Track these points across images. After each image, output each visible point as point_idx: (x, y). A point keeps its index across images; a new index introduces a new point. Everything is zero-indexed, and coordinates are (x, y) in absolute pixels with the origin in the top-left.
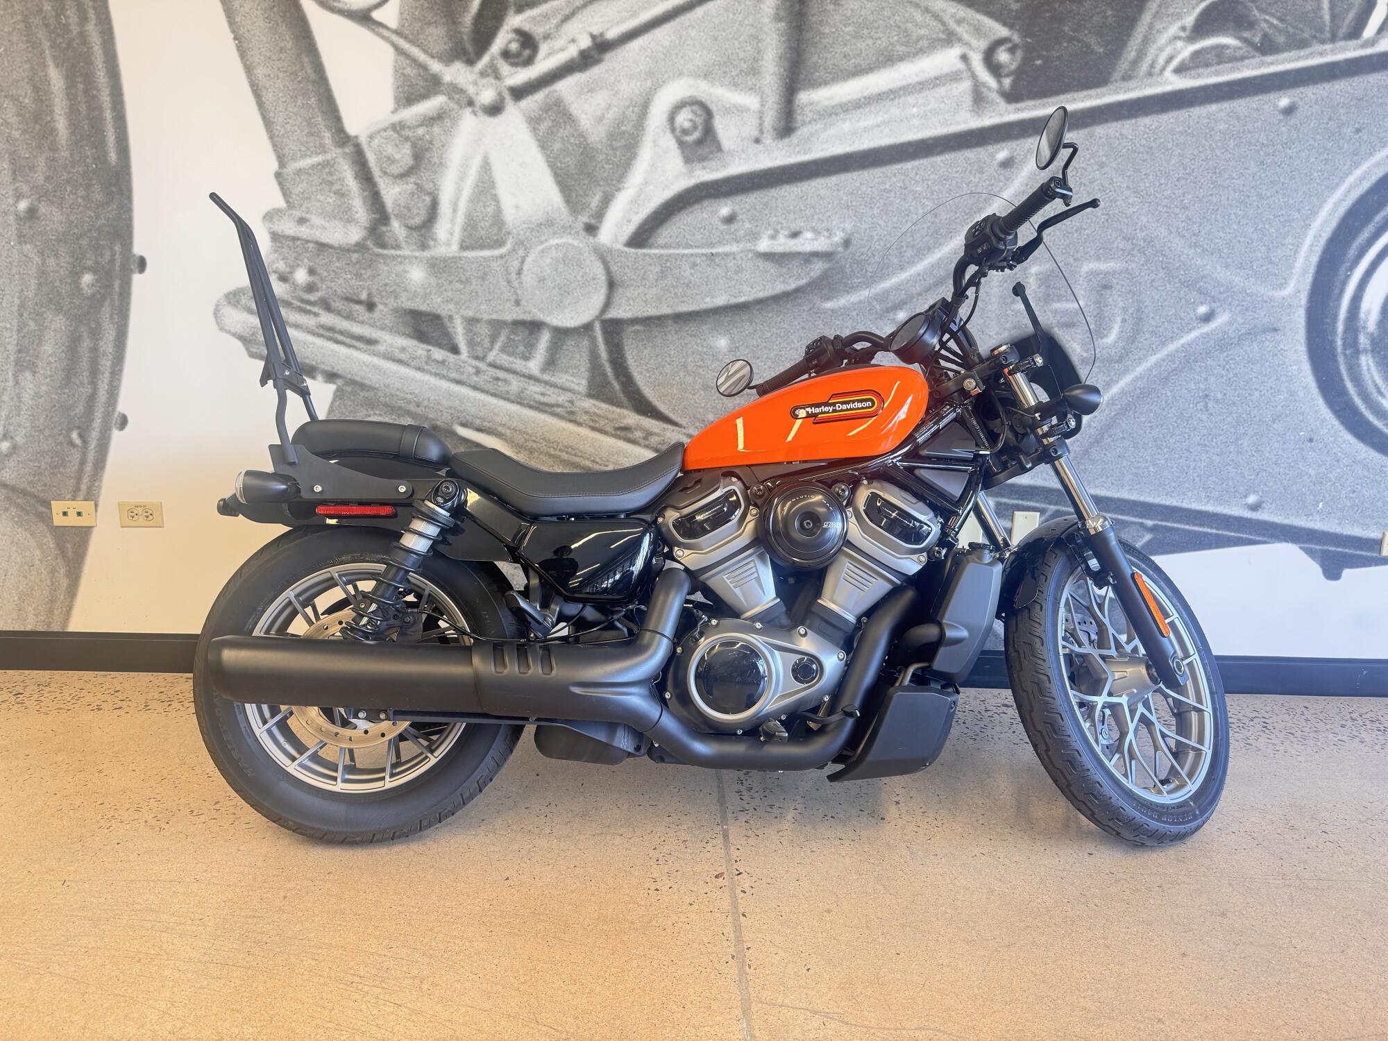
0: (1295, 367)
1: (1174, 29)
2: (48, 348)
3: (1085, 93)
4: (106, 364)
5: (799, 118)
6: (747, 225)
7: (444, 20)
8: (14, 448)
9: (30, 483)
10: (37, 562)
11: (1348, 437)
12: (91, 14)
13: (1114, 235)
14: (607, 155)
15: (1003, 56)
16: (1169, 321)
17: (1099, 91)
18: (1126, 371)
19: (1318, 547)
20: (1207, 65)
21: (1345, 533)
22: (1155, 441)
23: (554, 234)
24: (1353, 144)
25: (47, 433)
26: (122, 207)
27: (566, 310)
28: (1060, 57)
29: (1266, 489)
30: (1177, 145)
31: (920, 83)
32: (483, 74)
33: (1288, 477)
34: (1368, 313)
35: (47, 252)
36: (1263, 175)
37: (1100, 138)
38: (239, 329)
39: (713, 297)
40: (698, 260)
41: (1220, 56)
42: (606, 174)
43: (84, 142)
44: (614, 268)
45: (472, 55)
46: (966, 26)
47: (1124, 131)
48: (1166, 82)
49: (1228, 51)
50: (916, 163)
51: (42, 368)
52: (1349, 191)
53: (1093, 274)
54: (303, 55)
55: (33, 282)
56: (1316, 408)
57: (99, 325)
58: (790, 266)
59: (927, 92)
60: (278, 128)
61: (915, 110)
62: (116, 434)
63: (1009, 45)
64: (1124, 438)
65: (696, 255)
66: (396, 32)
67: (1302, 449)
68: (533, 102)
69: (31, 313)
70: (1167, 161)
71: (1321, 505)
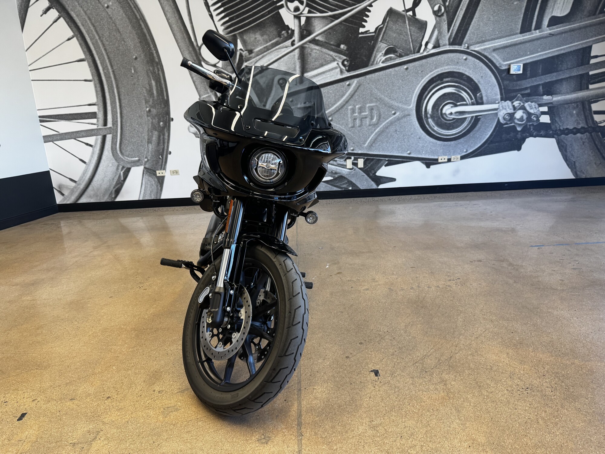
0: (414, 123)
1: (380, 54)
2: (154, 138)
3: (363, 69)
4: (166, 141)
6: (295, 102)
8: (148, 160)
9: (151, 167)
10: (154, 184)
11: (428, 137)
12: (160, 69)
13: (373, 98)
14: (266, 89)
15: (346, 63)
16: (387, 115)
17: (367, 68)
18: (378, 127)
19: (424, 161)
20: (388, 61)
21: (430, 158)
22: (386, 141)
24: (421, 75)
25: (155, 156)
26: (168, 108)
28: (358, 62)
29: (411, 150)
30: (384, 78)
31: (329, 70)
33: (416, 147)
34: (429, 110)
35: (153, 118)
36: (403, 83)
37: (367, 78)
38: (193, 132)
41: (391, 59)
42: (266, 94)
43: (160, 95)
46: (338, 58)
47: (372, 76)
48: (380, 65)
50: (330, 86)
51: (153, 143)
52: (421, 84)
53: (369, 107)
55: (150, 125)
56: (420, 131)
57: (164, 133)
59: (331, 71)
60: (199, 89)
61: (329, 75)
62: (169, 156)
63: (347, 60)
66: (221, 68)
67: (418, 140)
69: (150, 131)
70: (382, 82)
71: (424, 152)
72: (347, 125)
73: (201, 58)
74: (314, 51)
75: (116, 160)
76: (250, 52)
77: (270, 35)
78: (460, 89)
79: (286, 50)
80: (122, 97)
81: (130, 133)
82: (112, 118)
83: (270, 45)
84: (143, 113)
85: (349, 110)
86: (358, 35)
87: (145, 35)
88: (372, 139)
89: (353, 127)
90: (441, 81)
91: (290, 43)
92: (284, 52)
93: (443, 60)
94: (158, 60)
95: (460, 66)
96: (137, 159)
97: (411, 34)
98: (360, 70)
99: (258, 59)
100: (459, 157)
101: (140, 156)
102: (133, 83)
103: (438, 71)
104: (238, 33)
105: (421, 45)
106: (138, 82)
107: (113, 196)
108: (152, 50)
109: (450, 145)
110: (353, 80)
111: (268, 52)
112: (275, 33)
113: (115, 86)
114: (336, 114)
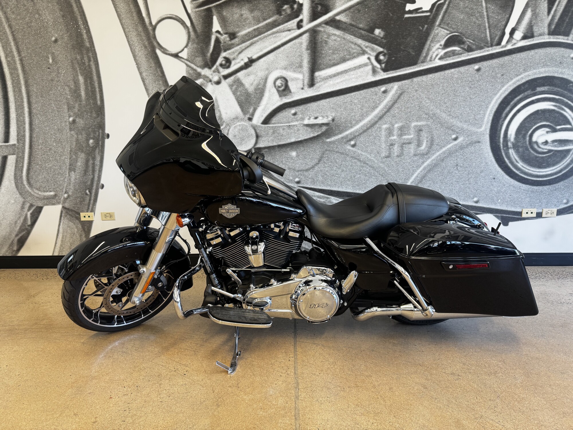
0: (487, 154)
1: (438, 46)
2: (79, 164)
3: (409, 68)
4: (97, 168)
5: (316, 81)
6: (300, 116)
7: (201, 55)
8: (69, 196)
9: (73, 207)
10: (76, 233)
11: (507, 177)
12: (92, 59)
13: (422, 113)
14: (254, 95)
15: (382, 57)
16: (443, 141)
17: (415, 66)
18: (429, 158)
19: (500, 215)
20: (450, 57)
21: (509, 210)
22: (440, 181)
23: (238, 121)
24: (501, 79)
25: (79, 191)
26: (102, 118)
27: (243, 146)
28: (400, 57)
29: (480, 196)
30: (441, 83)
31: (355, 67)
32: (214, 72)
33: (487, 191)
34: (511, 135)
35: (79, 133)
36: (471, 91)
37: (415, 82)
39: (290, 139)
40: (285, 128)
41: (454, 53)
42: (254, 102)
43: (90, 98)
44: (258, 131)
45: (211, 66)
46: (369, 49)
47: (423, 79)
48: (436, 63)
49: (456, 52)
50: (355, 93)
51: (77, 170)
52: (501, 95)
53: (415, 126)
54: (157, 68)
55: (74, 143)
56: (495, 168)
57: (95, 156)
58: (315, 128)
59: (357, 70)
61: (353, 76)
62: (100, 191)
63: (383, 54)
64: (429, 180)
65: (284, 126)
66: (186, 60)
67: (491, 182)
68: (230, 80)
69: (74, 153)
70: (438, 88)
71: (499, 200)
72: (378, 153)
73: (155, 44)
74: (333, 37)
75: (21, 194)
76: (233, 36)
77: (264, 10)
78: (563, 105)
79: (289, 35)
80: (33, 100)
81: (44, 155)
82: (18, 131)
83: (263, 27)
84: (63, 125)
85: (383, 131)
86: (404, 15)
87: (71, 6)
88: (417, 177)
89: (387, 157)
90: (532, 90)
91: (295, 24)
92: (285, 37)
93: (537, 57)
94: (90, 44)
95: (564, 68)
96: (52, 193)
97: (488, 15)
98: (404, 69)
99: (243, 48)
100: (555, 210)
101: (57, 189)
102: (50, 78)
103: (529, 76)
104: (214, 6)
105: (503, 34)
106: (58, 77)
107: (15, 248)
108: (80, 29)
109: (542, 192)
110: (391, 85)
111: (260, 37)
112: (272, 7)
113: (22, 82)
114: (361, 136)
